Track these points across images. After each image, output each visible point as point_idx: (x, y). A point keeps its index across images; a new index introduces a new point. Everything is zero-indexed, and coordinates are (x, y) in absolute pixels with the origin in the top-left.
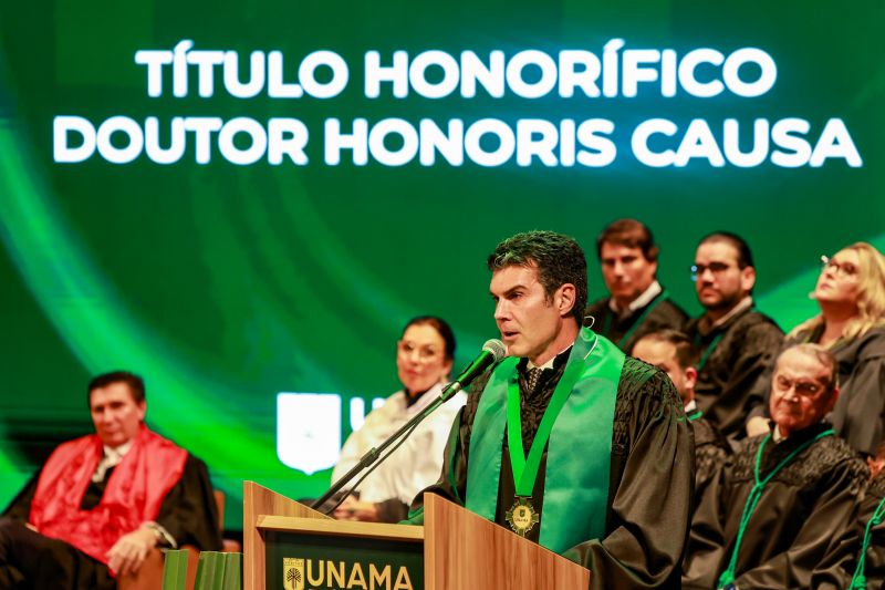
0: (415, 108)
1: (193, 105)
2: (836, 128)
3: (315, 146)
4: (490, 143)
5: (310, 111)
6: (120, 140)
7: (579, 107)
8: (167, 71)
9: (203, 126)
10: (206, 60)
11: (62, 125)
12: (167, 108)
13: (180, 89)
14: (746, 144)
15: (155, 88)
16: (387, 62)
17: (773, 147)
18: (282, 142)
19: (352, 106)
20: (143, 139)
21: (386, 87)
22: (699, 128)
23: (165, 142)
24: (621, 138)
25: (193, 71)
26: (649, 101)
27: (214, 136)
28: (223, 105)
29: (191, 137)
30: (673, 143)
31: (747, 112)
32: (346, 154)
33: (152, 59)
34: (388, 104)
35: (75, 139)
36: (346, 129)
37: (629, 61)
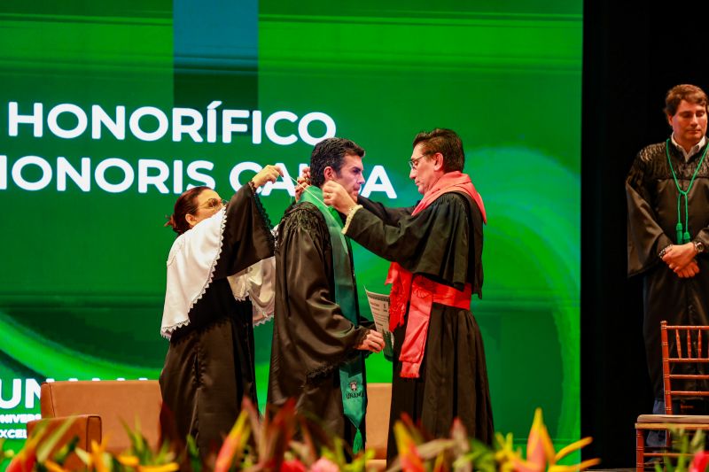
4: (114, 176)
7: (187, 150)
16: (26, 110)
26: (242, 147)
37: (228, 114)
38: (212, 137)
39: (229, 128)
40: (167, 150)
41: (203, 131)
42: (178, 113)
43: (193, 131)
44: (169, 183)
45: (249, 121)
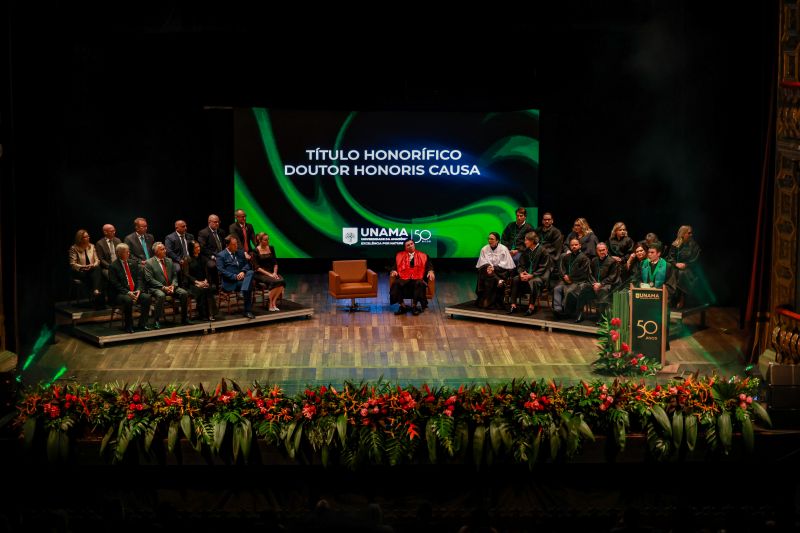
0: (376, 163)
1: (321, 162)
2: (475, 167)
3: (352, 171)
4: (395, 170)
5: (351, 164)
6: (302, 170)
7: (416, 162)
8: (314, 154)
9: (323, 167)
10: (324, 152)
11: (286, 167)
12: (314, 163)
13: (324, 158)
14: (455, 171)
15: (311, 158)
16: (369, 152)
17: (461, 171)
18: (344, 170)
19: (361, 162)
20: (308, 170)
21: (369, 158)
22: (444, 167)
23: (313, 171)
24: (426, 169)
25: (320, 154)
26: (433, 161)
27: (326, 169)
28: (328, 162)
29: (320, 170)
30: (438, 170)
31: (456, 164)
32: (359, 173)
33: (310, 152)
34: (370, 161)
35: (290, 170)
36: (359, 167)
37: (428, 152)
38: (424, 158)
39: (428, 156)
40: (410, 162)
41: (421, 157)
42: (413, 152)
43: (418, 157)
44: (411, 172)
45: (435, 153)
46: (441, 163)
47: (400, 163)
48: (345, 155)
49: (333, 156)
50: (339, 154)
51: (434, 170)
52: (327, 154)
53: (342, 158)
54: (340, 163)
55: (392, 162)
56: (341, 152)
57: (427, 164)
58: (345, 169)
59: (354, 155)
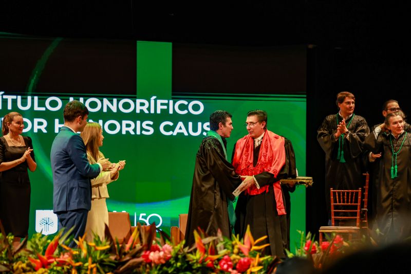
10: (10, 98)
14: (195, 129)
17: (203, 130)
22: (181, 124)
24: (156, 127)
25: (4, 101)
30: (173, 129)
36: (61, 122)
37: (159, 102)
38: (152, 111)
39: (159, 107)
41: (149, 109)
43: (145, 108)
44: (135, 130)
45: (168, 105)
46: (175, 118)
47: (120, 116)
48: (41, 104)
49: (24, 103)
50: (32, 102)
51: (167, 128)
52: (15, 102)
53: (36, 108)
54: (33, 114)
55: (109, 115)
56: (36, 98)
57: (157, 119)
58: (40, 124)
59: (54, 104)
